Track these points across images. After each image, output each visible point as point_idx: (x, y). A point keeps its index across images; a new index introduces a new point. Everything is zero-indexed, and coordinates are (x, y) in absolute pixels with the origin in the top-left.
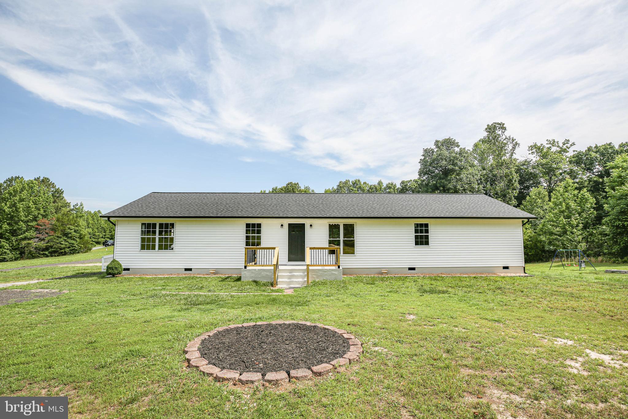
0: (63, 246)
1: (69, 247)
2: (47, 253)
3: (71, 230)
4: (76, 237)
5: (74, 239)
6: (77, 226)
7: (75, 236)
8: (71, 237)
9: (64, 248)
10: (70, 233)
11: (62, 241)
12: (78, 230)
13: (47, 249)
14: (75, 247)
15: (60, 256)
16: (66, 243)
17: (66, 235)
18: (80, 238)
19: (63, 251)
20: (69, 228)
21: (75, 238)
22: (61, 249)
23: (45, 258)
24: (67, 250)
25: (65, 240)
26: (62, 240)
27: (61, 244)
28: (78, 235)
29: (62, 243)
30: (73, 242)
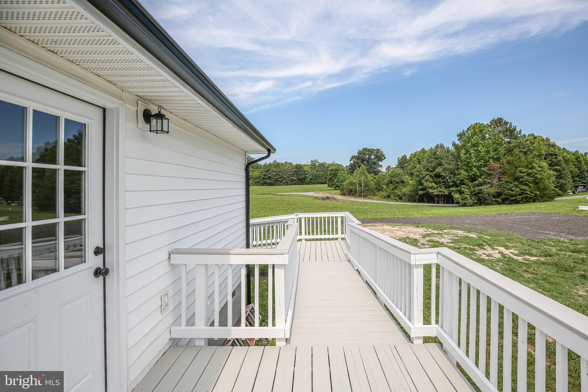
0: (514, 193)
1: (520, 195)
2: (499, 200)
3: (524, 172)
4: (529, 182)
5: (526, 185)
6: (530, 169)
7: (527, 181)
8: (522, 182)
9: (515, 195)
10: (522, 178)
11: (512, 187)
12: (531, 173)
13: (499, 195)
14: (527, 194)
15: (512, 204)
16: (518, 190)
17: (517, 179)
18: (537, 183)
19: (513, 198)
20: (520, 172)
21: (527, 183)
22: (512, 196)
23: (498, 206)
24: (518, 197)
25: (517, 185)
26: (512, 185)
27: (513, 191)
28: (532, 179)
29: (513, 189)
30: (525, 187)
